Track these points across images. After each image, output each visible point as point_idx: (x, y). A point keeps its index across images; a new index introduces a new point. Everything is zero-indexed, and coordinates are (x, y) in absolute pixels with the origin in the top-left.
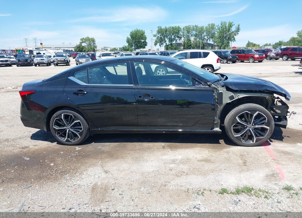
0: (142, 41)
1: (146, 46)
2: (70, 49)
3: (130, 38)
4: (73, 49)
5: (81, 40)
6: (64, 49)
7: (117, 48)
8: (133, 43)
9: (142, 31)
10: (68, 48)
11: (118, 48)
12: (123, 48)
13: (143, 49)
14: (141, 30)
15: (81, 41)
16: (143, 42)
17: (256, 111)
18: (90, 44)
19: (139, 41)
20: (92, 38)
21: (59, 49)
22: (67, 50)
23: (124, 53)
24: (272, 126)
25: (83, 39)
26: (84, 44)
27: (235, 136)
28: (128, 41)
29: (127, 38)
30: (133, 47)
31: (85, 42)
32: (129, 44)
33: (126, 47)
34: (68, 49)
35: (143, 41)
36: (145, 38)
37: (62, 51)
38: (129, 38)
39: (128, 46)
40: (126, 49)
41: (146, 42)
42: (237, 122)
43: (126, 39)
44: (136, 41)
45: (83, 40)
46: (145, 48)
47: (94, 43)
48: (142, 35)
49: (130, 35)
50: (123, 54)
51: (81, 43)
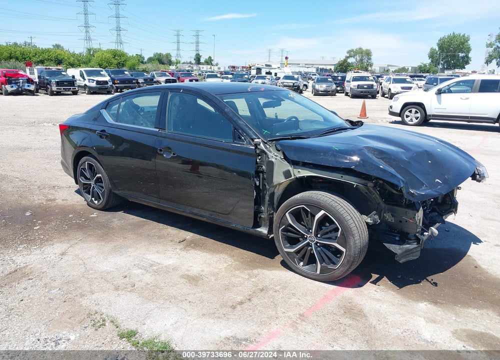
0: (461, 55)
1: (466, 64)
2: (328, 67)
3: (437, 49)
4: (333, 68)
5: (348, 53)
6: (317, 66)
7: (407, 68)
8: (441, 58)
9: (464, 36)
10: (325, 65)
11: (410, 68)
12: (420, 67)
13: (461, 71)
14: (461, 35)
15: (348, 55)
16: (463, 57)
17: (320, 210)
18: (362, 60)
19: (454, 56)
20: (367, 50)
21: (311, 66)
22: (323, 68)
23: (392, 77)
24: (350, 247)
25: (352, 51)
26: (351, 60)
27: (286, 250)
28: (431, 56)
29: (432, 49)
30: (441, 66)
31: (354, 57)
32: (432, 61)
33: (425, 65)
34: (325, 67)
35: (463, 54)
36: (469, 50)
37: (314, 70)
38: (435, 50)
39: (430, 64)
40: (425, 70)
41: (468, 57)
42: (287, 224)
43: (429, 51)
44: (447, 56)
45: (352, 54)
46: (464, 68)
47: (370, 59)
48: (463, 44)
49: (438, 44)
50: (390, 78)
51: (348, 57)
